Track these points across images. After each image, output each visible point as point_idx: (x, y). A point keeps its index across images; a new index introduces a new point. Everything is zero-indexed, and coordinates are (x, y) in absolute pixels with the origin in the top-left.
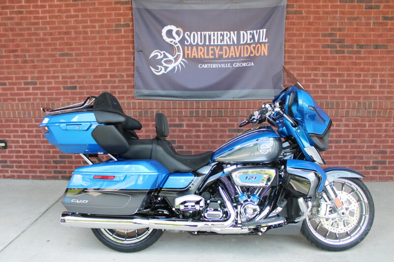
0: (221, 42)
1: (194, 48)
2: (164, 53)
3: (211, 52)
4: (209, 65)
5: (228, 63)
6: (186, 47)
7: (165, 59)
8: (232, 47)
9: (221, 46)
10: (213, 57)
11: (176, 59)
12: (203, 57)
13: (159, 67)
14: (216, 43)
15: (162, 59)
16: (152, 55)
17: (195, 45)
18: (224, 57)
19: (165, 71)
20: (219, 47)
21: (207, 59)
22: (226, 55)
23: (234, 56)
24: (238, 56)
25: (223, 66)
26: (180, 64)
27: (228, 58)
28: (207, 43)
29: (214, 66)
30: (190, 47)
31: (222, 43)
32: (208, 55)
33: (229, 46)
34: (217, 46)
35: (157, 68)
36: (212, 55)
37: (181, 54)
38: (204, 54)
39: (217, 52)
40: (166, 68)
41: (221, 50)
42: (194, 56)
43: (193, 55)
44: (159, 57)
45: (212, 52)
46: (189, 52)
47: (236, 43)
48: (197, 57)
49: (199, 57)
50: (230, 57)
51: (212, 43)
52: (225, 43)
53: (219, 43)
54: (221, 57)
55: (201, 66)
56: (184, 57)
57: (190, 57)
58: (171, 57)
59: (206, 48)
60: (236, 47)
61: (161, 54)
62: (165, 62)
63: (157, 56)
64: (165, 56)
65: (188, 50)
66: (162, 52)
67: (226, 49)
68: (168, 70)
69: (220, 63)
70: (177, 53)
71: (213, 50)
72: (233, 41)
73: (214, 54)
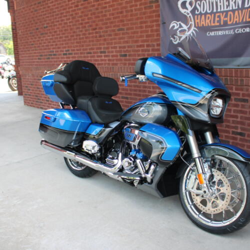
0: (227, 8)
1: (203, 16)
2: (180, 24)
3: (217, 19)
4: (216, 32)
5: (231, 29)
6: (196, 16)
7: (180, 29)
8: (236, 12)
9: (227, 12)
10: (218, 24)
11: (189, 29)
12: (209, 25)
13: (175, 36)
14: (222, 10)
15: (178, 29)
16: (171, 26)
17: (203, 14)
18: (229, 23)
19: (179, 40)
20: (224, 14)
21: (213, 27)
22: (230, 21)
23: (238, 22)
24: (241, 21)
25: (227, 32)
26: (193, 33)
27: (232, 24)
28: (215, 11)
29: (220, 34)
30: (199, 16)
31: (228, 9)
32: (214, 22)
33: (233, 11)
34: (223, 12)
36: (218, 22)
37: (193, 23)
38: (210, 21)
39: (222, 18)
40: (180, 37)
41: (226, 16)
42: (203, 25)
43: (202, 23)
44: (176, 28)
45: (218, 19)
46: (199, 21)
47: (240, 7)
48: (205, 25)
49: (207, 25)
50: (234, 22)
51: (219, 10)
52: (231, 9)
53: (225, 9)
54: (226, 23)
55: (209, 34)
56: (195, 26)
57: (199, 25)
58: (185, 27)
59: (213, 15)
60: (240, 11)
61: (177, 25)
62: (180, 32)
63: (174, 27)
64: (181, 26)
65: (197, 19)
66: (178, 23)
67: (230, 15)
68: (181, 39)
69: (225, 30)
70: (190, 23)
71: (219, 17)
72: (238, 6)
73: (219, 21)
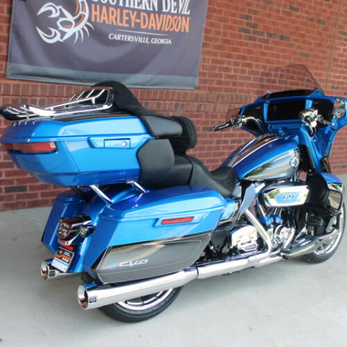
0: (138, 5)
1: (104, 9)
2: (60, 10)
3: (125, 18)
4: (123, 36)
5: (146, 36)
6: (93, 6)
7: (61, 20)
8: (152, 15)
9: (139, 11)
10: (127, 25)
11: (78, 21)
12: (115, 24)
13: (53, 30)
14: (132, 6)
17: (105, 5)
18: (142, 27)
19: (62, 37)
20: (135, 13)
21: (117, 27)
22: (144, 24)
23: (155, 28)
24: (158, 29)
25: (140, 40)
27: (146, 30)
28: (121, 4)
29: (129, 39)
30: (98, 6)
31: (140, 8)
32: (121, 21)
33: (148, 13)
34: (133, 10)
35: (50, 33)
36: (127, 22)
37: (87, 14)
38: (116, 19)
39: (133, 18)
40: (63, 34)
41: (138, 17)
42: (104, 21)
43: (102, 18)
44: (54, 15)
45: (127, 18)
46: (98, 13)
47: (156, 9)
48: (107, 22)
49: (110, 23)
50: (150, 28)
51: (127, 5)
52: (144, 8)
53: (136, 7)
54: (138, 27)
55: (112, 36)
56: (89, 20)
57: (98, 21)
59: (119, 10)
60: (157, 15)
61: (56, 11)
62: (62, 23)
63: (50, 12)
65: (96, 10)
66: (58, 8)
67: (144, 17)
69: (138, 35)
70: (81, 12)
71: (128, 15)
72: (154, 8)
73: (129, 22)
